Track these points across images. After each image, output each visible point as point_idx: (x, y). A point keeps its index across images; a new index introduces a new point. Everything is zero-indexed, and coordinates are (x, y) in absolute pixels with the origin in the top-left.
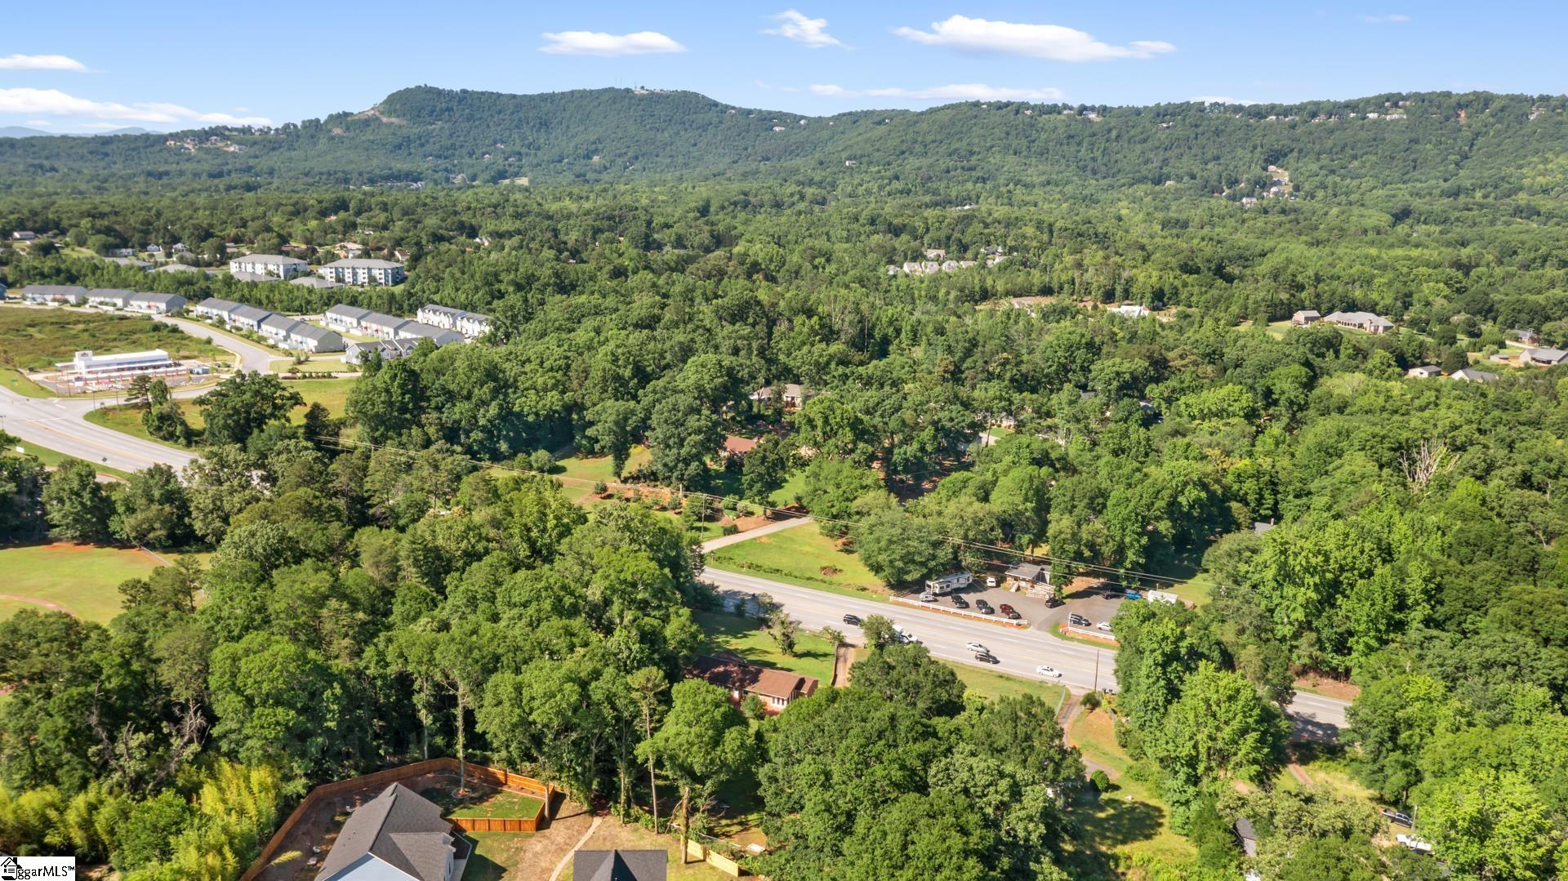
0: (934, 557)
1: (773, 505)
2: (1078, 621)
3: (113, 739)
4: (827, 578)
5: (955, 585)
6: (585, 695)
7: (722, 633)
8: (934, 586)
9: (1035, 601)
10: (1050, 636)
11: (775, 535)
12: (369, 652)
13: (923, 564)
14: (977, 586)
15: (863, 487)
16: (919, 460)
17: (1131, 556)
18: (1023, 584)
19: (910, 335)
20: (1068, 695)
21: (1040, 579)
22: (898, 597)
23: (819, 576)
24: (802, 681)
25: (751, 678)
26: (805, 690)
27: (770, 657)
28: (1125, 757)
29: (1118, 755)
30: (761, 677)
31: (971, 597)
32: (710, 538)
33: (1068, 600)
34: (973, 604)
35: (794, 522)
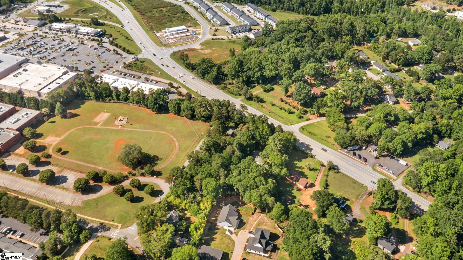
0: (350, 143)
1: (320, 113)
2: (380, 165)
3: (188, 194)
4: (327, 139)
5: (355, 148)
6: (261, 200)
7: (297, 160)
8: (349, 148)
9: (372, 156)
10: (371, 169)
11: (318, 122)
12: (227, 179)
13: (348, 144)
14: (360, 149)
17: (398, 151)
18: (371, 150)
19: (382, 31)
20: (367, 190)
21: (376, 150)
22: (340, 150)
23: (325, 138)
24: (307, 183)
25: (298, 180)
26: (308, 185)
27: (304, 171)
28: (369, 212)
29: (368, 211)
30: (300, 180)
31: (357, 152)
32: (303, 121)
33: (380, 157)
34: (357, 155)
35: (324, 118)
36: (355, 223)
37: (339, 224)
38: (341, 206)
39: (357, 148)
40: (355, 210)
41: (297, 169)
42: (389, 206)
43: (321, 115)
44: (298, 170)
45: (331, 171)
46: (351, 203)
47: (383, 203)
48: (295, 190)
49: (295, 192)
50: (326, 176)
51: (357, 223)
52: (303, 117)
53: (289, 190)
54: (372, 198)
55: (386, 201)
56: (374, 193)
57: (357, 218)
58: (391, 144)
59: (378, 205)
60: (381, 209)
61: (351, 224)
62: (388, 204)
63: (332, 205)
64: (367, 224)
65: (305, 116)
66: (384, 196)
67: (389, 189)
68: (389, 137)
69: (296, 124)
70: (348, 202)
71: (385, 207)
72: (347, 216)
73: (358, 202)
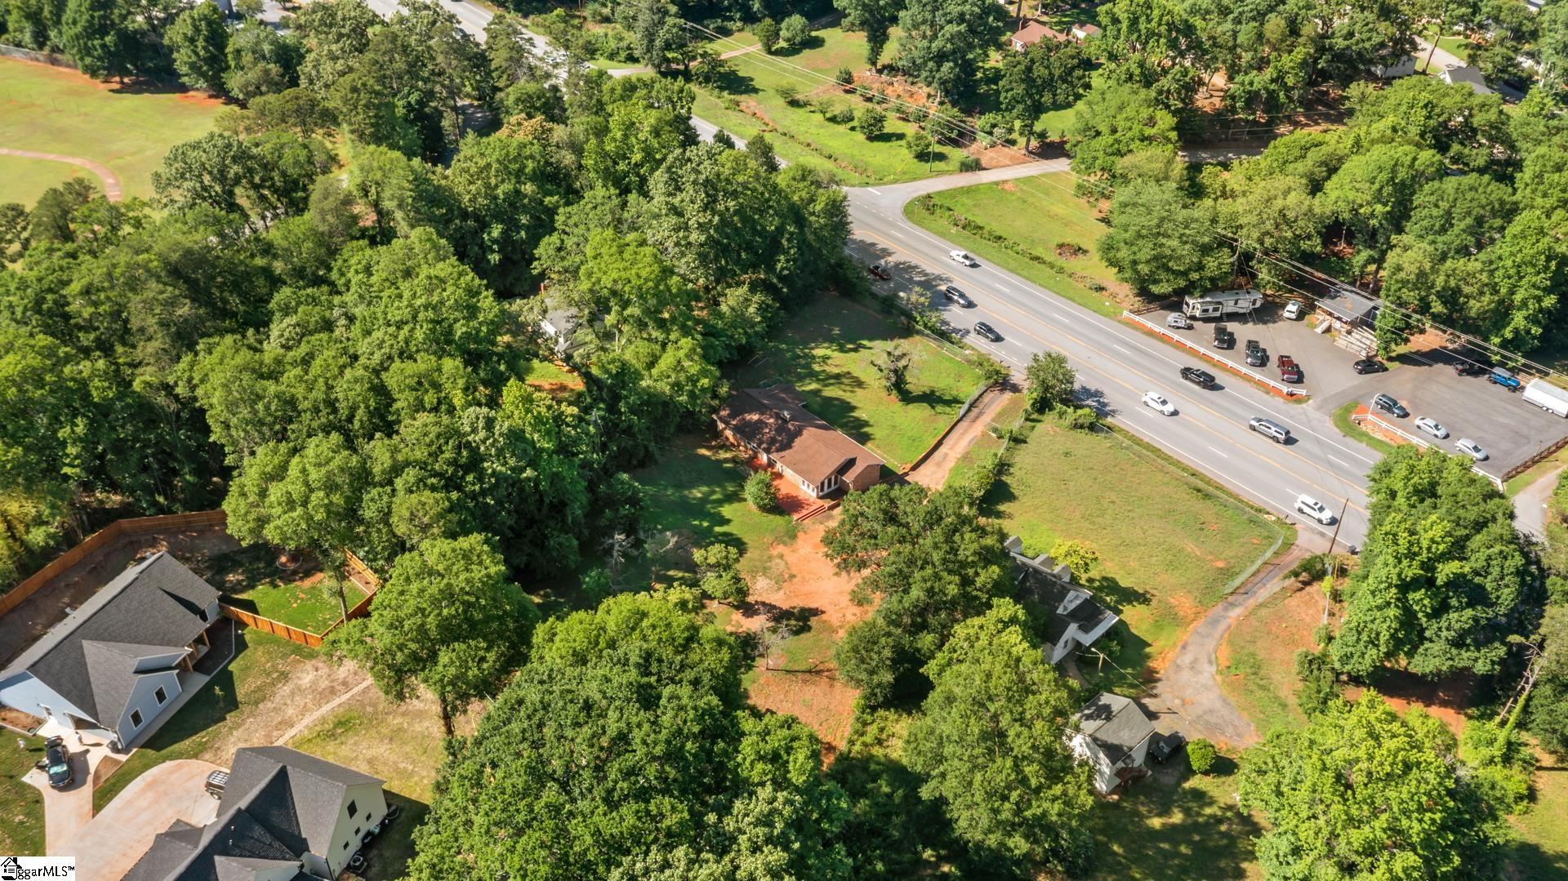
0: (1200, 267)
1: (1042, 135)
2: (1389, 406)
4: (1061, 262)
5: (1229, 307)
8: (1194, 305)
9: (1342, 354)
10: (1329, 424)
11: (1029, 180)
13: (1184, 274)
14: (1267, 312)
15: (1143, 139)
16: (1272, 94)
17: (1519, 319)
18: (1337, 324)
20: (1288, 545)
21: (1366, 322)
22: (1138, 312)
23: (1050, 256)
24: (851, 463)
25: (784, 440)
26: (849, 478)
27: (855, 398)
28: (1293, 701)
29: (1285, 693)
30: (798, 442)
31: (1243, 332)
32: (940, 173)
33: (1393, 366)
34: (1241, 345)
35: (1061, 165)
36: (1167, 778)
37: (1001, 770)
38: (1072, 631)
39: (1245, 304)
40: (1186, 675)
41: (814, 386)
42: (1464, 658)
43: (1051, 150)
44: (816, 393)
45: (1050, 418)
46: (1158, 625)
47: (1410, 634)
48: (751, 503)
49: (742, 516)
50: (1005, 442)
51: (1190, 772)
52: (941, 157)
53: (705, 500)
54: (1327, 603)
55: (1438, 612)
56: (1342, 572)
57: (1193, 736)
58: (1474, 265)
59: (1373, 642)
60: (1390, 682)
61: (1129, 782)
62: (1458, 643)
63: (982, 608)
64: (1266, 790)
65: (957, 154)
66: (1429, 566)
67: (1472, 514)
68: (1460, 225)
69: (895, 182)
70: (1135, 617)
71: (1429, 660)
72: (1106, 713)
73: (1215, 622)
